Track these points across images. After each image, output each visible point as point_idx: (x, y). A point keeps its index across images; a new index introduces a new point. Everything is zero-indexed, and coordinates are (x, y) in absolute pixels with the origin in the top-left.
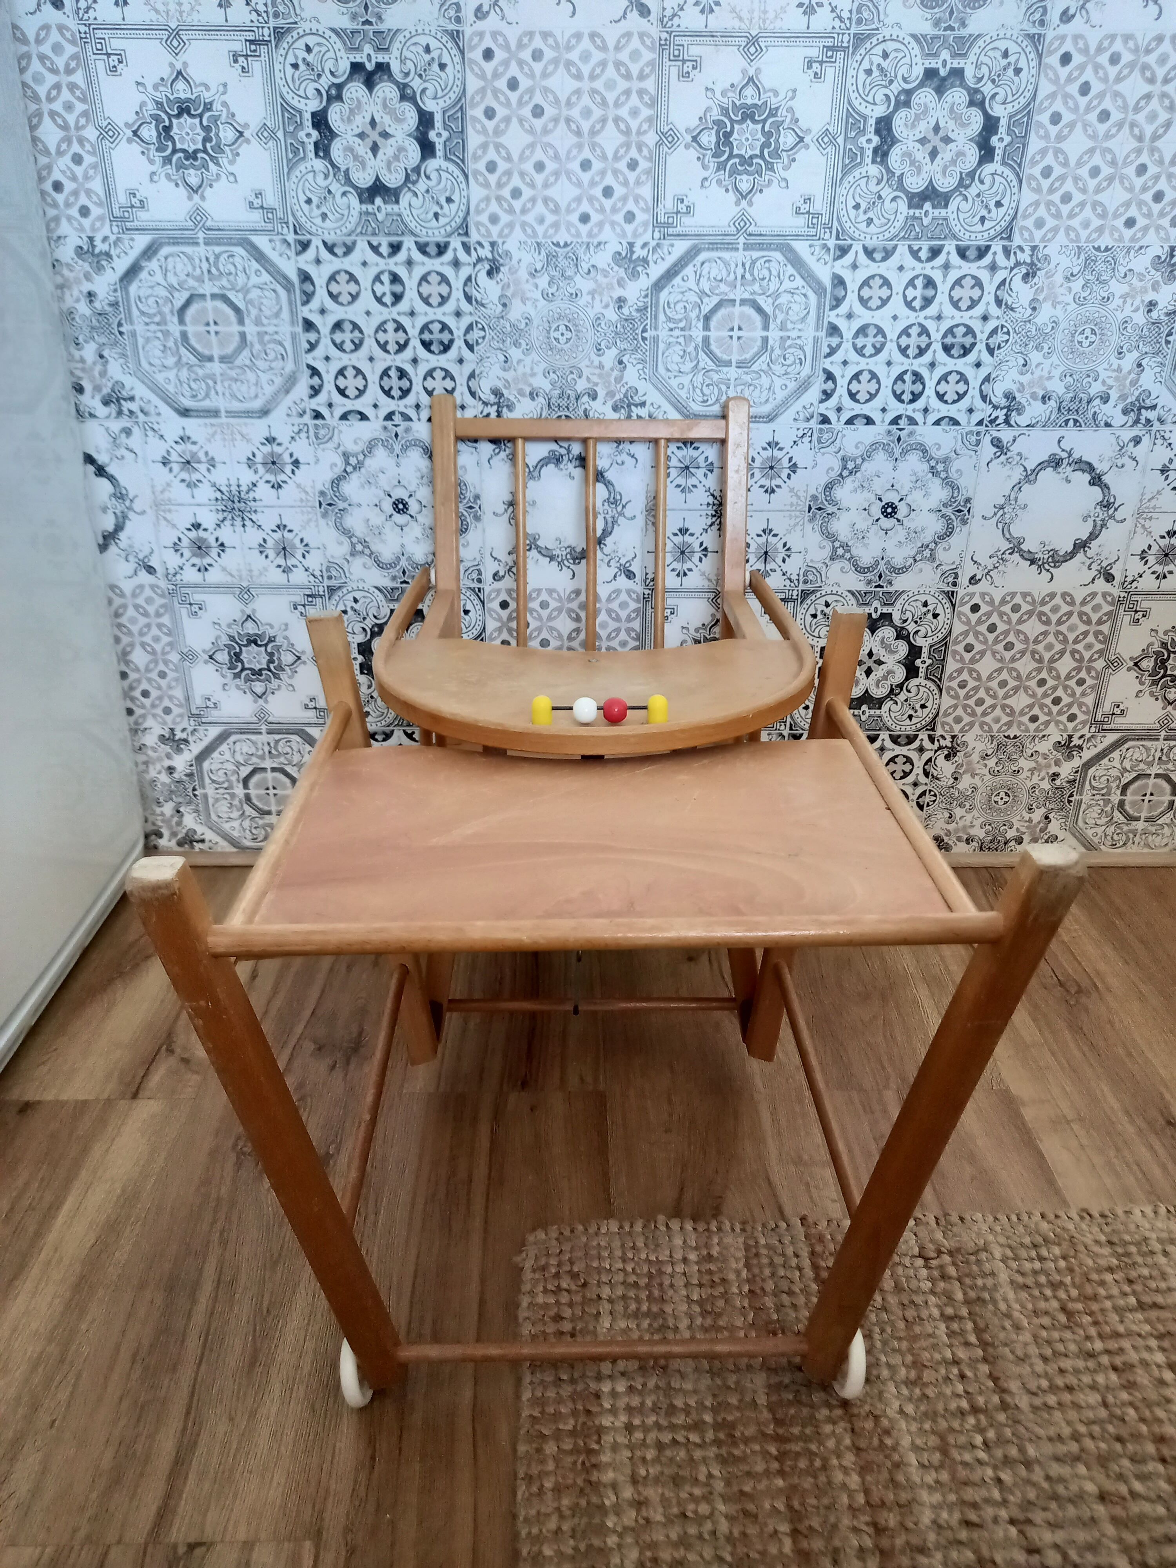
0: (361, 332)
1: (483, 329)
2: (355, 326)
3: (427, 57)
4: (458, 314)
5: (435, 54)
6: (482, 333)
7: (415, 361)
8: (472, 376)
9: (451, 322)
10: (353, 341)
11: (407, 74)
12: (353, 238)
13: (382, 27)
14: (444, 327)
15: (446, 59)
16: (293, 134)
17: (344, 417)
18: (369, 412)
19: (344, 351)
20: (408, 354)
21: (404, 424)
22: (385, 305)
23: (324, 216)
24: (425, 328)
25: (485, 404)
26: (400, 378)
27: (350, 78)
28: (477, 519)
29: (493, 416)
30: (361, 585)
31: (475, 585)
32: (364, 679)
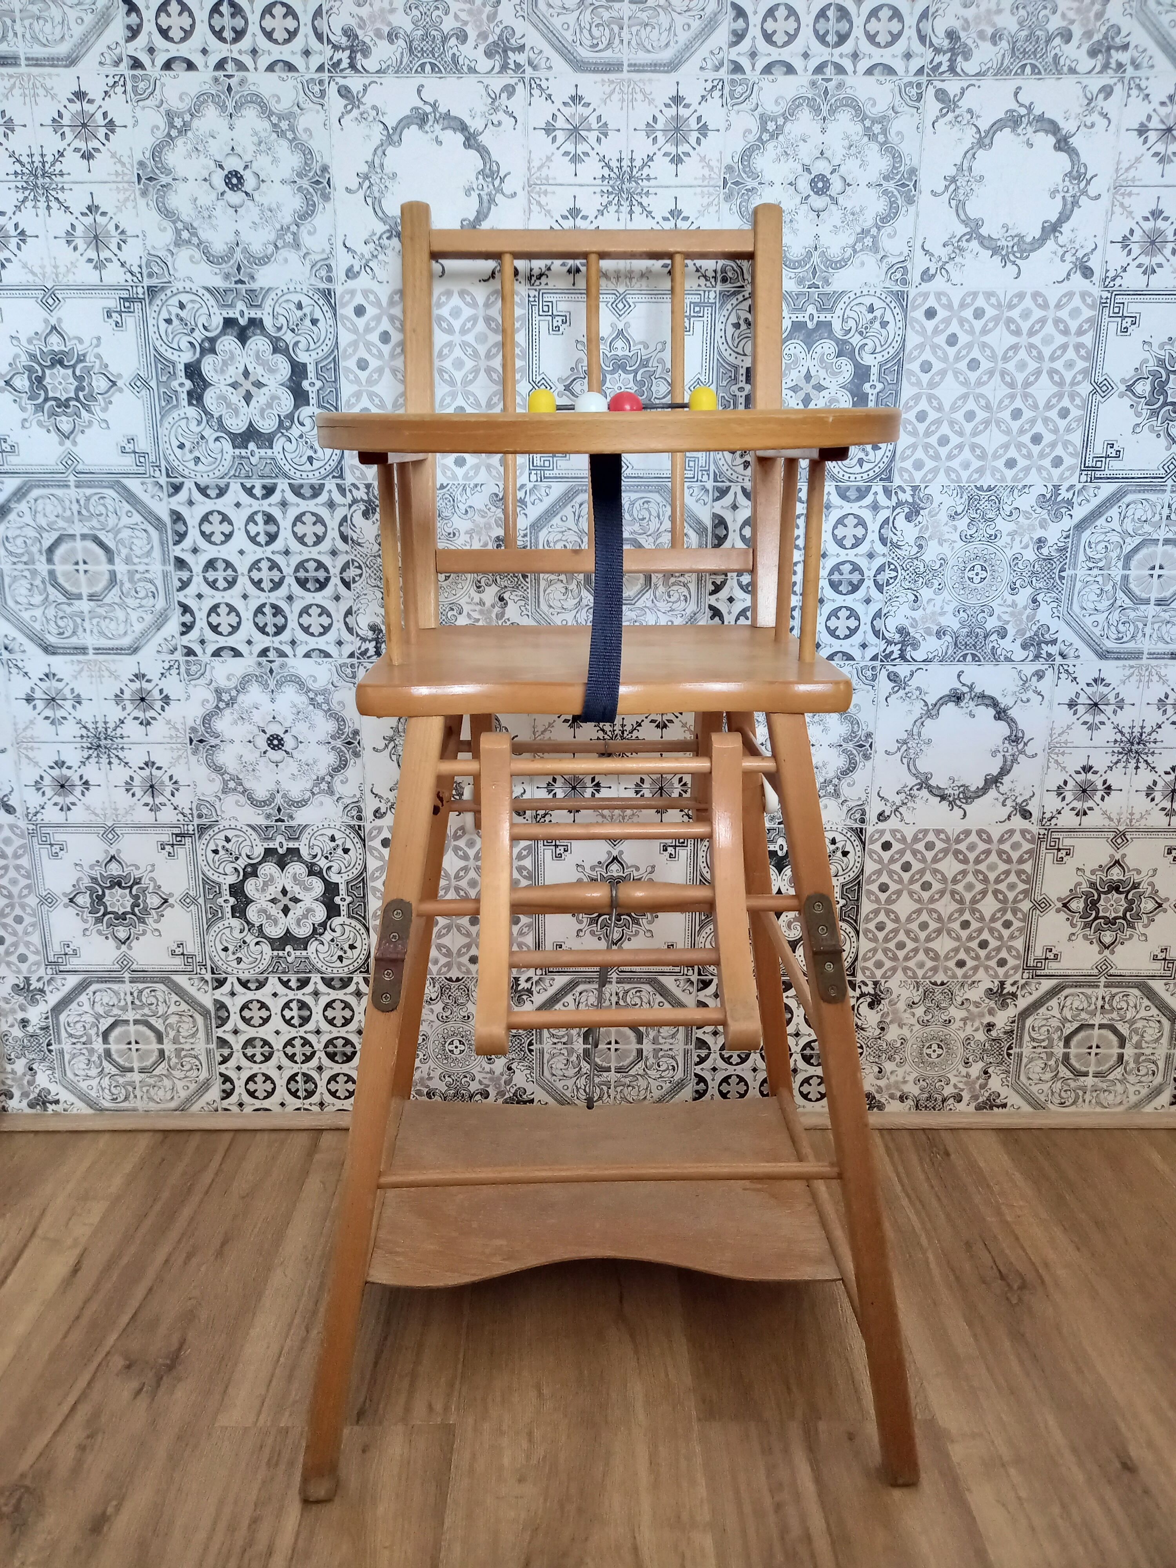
0: (235, 570)
1: (360, 567)
2: (229, 565)
3: (300, 313)
4: (334, 553)
5: (307, 310)
6: (358, 571)
7: (290, 598)
8: (349, 612)
9: (327, 560)
10: (226, 580)
11: (280, 329)
12: (226, 480)
13: (254, 286)
14: (320, 565)
15: (318, 314)
16: (166, 384)
17: (217, 653)
18: (243, 648)
19: (217, 589)
20: (283, 591)
21: (279, 661)
22: (258, 544)
23: (197, 460)
24: (301, 566)
25: (364, 640)
26: (274, 615)
27: (223, 332)
28: (357, 754)
29: (372, 651)
30: (233, 824)
31: (355, 822)
32: (236, 923)
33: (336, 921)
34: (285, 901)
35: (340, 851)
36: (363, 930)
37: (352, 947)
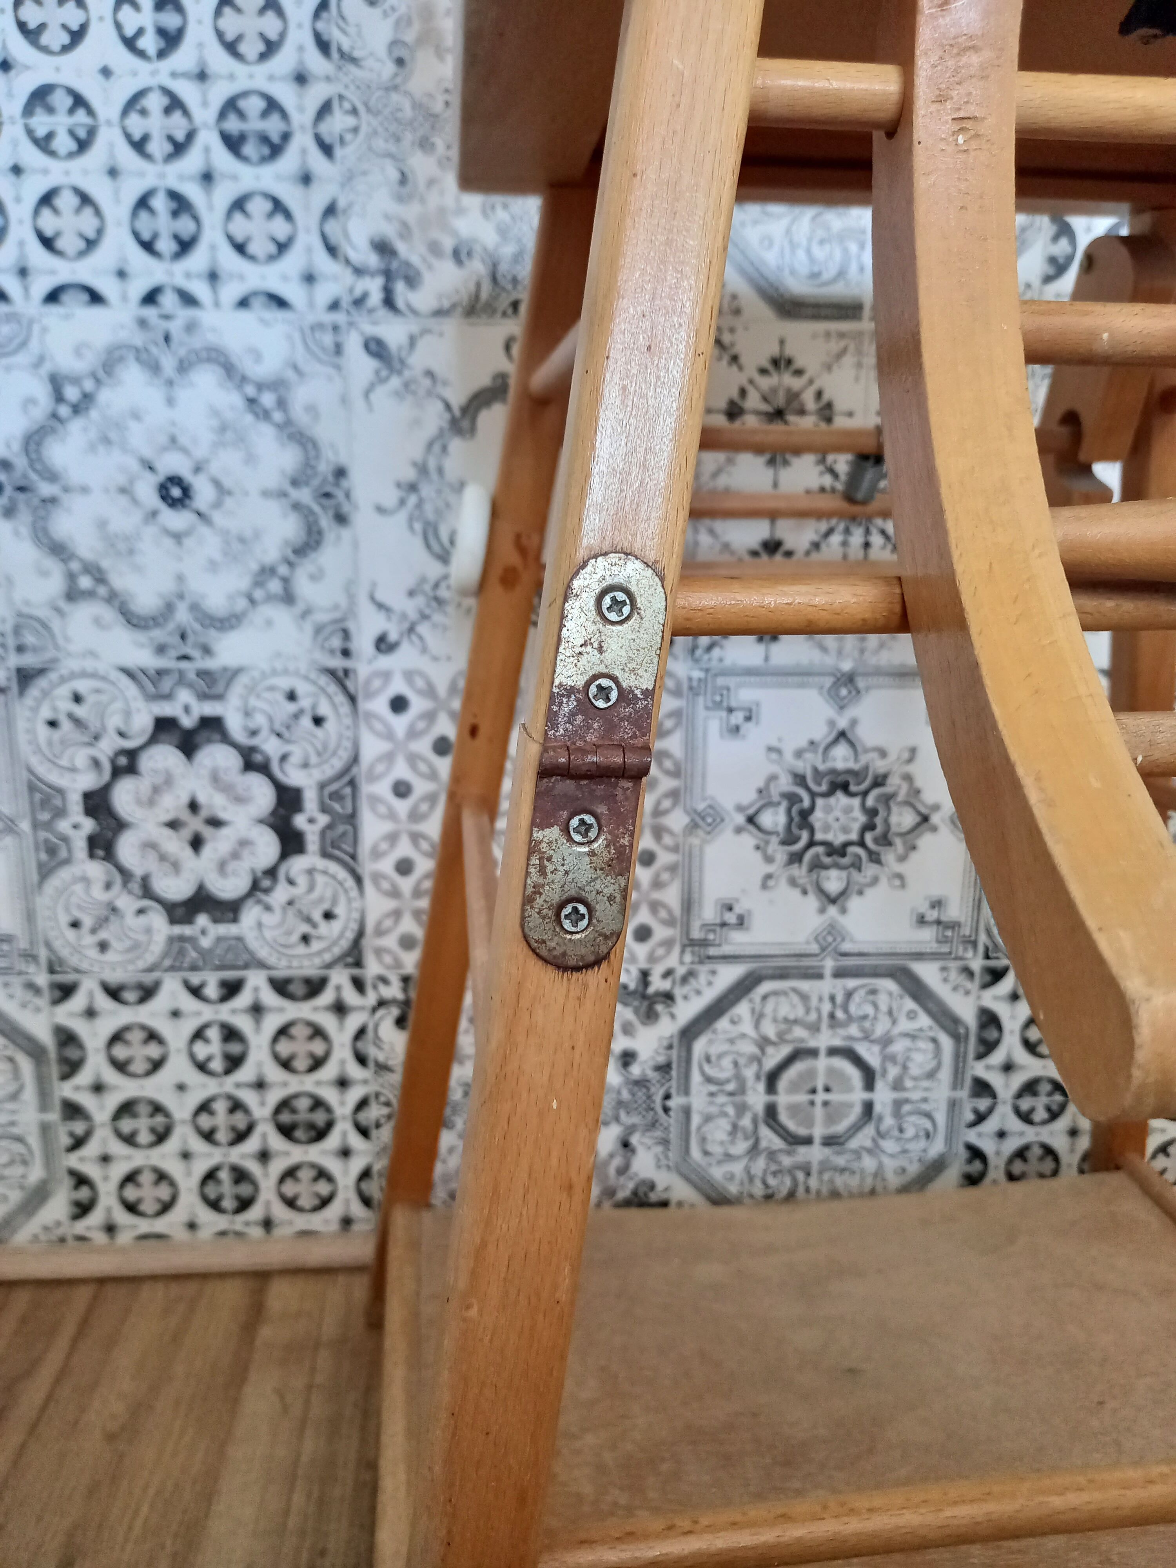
0: (90, 112)
1: (354, 111)
2: (79, 101)
4: (301, 79)
6: (351, 121)
7: (207, 177)
8: (331, 211)
9: (285, 94)
10: (72, 133)
14: (272, 106)
17: (53, 297)
18: (106, 286)
19: (52, 154)
20: (192, 161)
21: (184, 314)
22: (141, 54)
24: (231, 106)
25: (359, 271)
26: (175, 214)
28: (341, 519)
29: (376, 297)
30: (89, 665)
31: (337, 663)
32: (96, 870)
33: (297, 865)
34: (195, 824)
35: (306, 722)
36: (350, 883)
37: (328, 916)
